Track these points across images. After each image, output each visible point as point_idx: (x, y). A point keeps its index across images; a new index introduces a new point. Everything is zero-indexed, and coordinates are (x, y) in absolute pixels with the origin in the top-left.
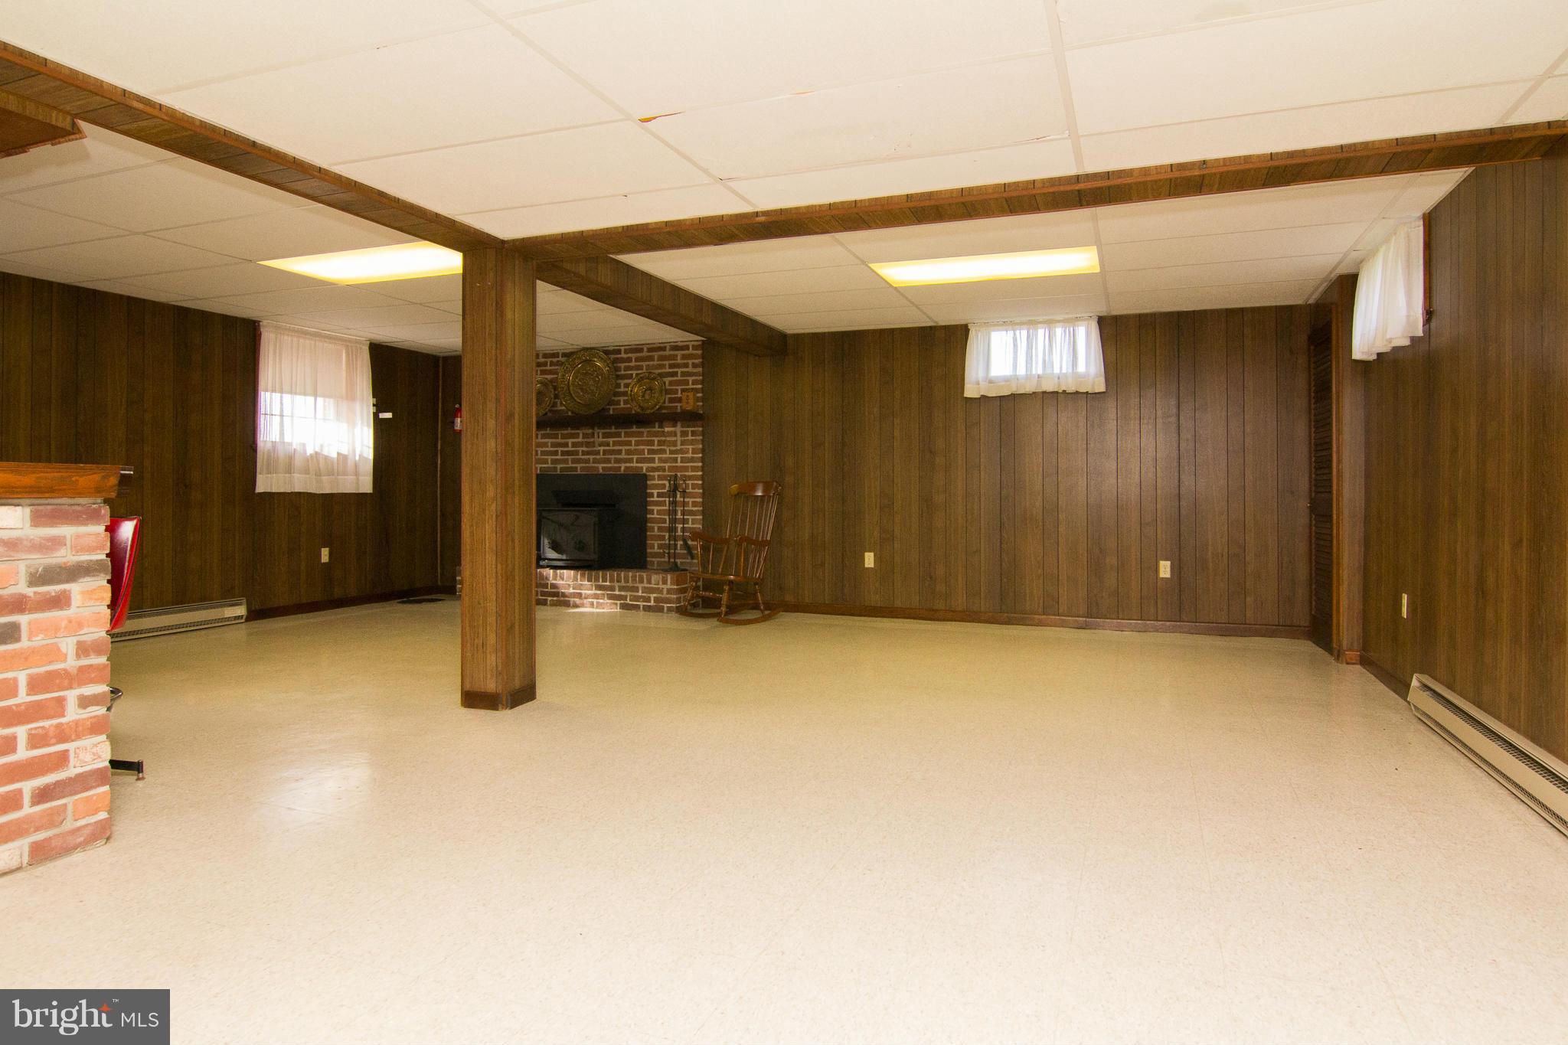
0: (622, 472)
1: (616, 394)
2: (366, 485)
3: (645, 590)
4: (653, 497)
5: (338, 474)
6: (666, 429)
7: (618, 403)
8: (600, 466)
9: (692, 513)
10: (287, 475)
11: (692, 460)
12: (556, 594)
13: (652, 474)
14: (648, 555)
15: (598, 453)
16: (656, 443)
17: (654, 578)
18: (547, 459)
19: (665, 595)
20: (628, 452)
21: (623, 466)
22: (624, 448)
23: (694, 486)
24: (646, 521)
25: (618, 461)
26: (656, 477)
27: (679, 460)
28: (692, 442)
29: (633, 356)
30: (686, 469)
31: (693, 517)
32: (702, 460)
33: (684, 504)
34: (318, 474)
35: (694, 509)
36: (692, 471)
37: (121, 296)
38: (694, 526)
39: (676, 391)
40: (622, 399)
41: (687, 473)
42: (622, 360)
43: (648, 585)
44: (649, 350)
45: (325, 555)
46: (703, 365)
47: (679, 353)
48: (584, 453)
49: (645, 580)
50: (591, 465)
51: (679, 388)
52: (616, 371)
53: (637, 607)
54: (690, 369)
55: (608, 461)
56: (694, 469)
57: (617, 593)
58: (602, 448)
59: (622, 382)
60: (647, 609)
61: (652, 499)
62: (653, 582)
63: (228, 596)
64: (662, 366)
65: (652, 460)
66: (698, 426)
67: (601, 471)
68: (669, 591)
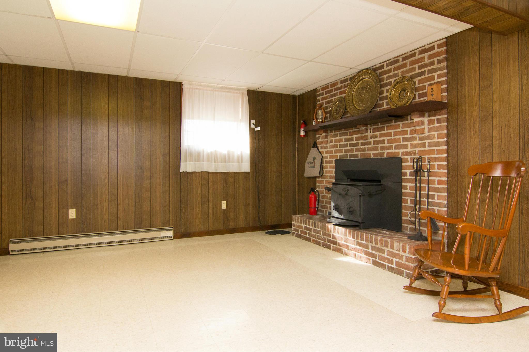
0: (385, 156)
1: (381, 99)
2: (246, 167)
3: (390, 253)
4: (406, 176)
5: (229, 162)
6: (415, 120)
7: (382, 105)
8: (372, 153)
9: (437, 190)
10: (197, 163)
11: (438, 144)
12: (335, 243)
13: (406, 157)
14: (403, 221)
15: (369, 143)
16: (409, 132)
17: (396, 244)
18: (342, 150)
19: (404, 261)
20: (389, 141)
21: (386, 152)
22: (386, 138)
23: (439, 167)
24: (401, 194)
25: (382, 148)
26: (409, 160)
27: (427, 145)
28: (438, 129)
29: (392, 67)
30: (432, 152)
31: (439, 194)
32: (447, 143)
33: (428, 182)
34: (216, 161)
35: (440, 186)
36: (437, 154)
37: (105, 75)
38: (440, 201)
39: (424, 88)
40: (385, 101)
41: (433, 156)
42: (385, 72)
43: (392, 250)
44: (404, 59)
45: (224, 205)
46: (447, 59)
47: (426, 55)
48: (362, 144)
49: (389, 245)
50: (366, 152)
51: (427, 84)
52: (380, 82)
53: (383, 266)
54: (436, 66)
55: (376, 149)
56: (439, 152)
57: (370, 251)
58: (372, 140)
59: (385, 89)
60: (391, 269)
61: (406, 177)
62: (395, 247)
63: (165, 225)
64: (414, 69)
65: (406, 146)
66: (443, 114)
67: (372, 156)
68: (408, 259)
